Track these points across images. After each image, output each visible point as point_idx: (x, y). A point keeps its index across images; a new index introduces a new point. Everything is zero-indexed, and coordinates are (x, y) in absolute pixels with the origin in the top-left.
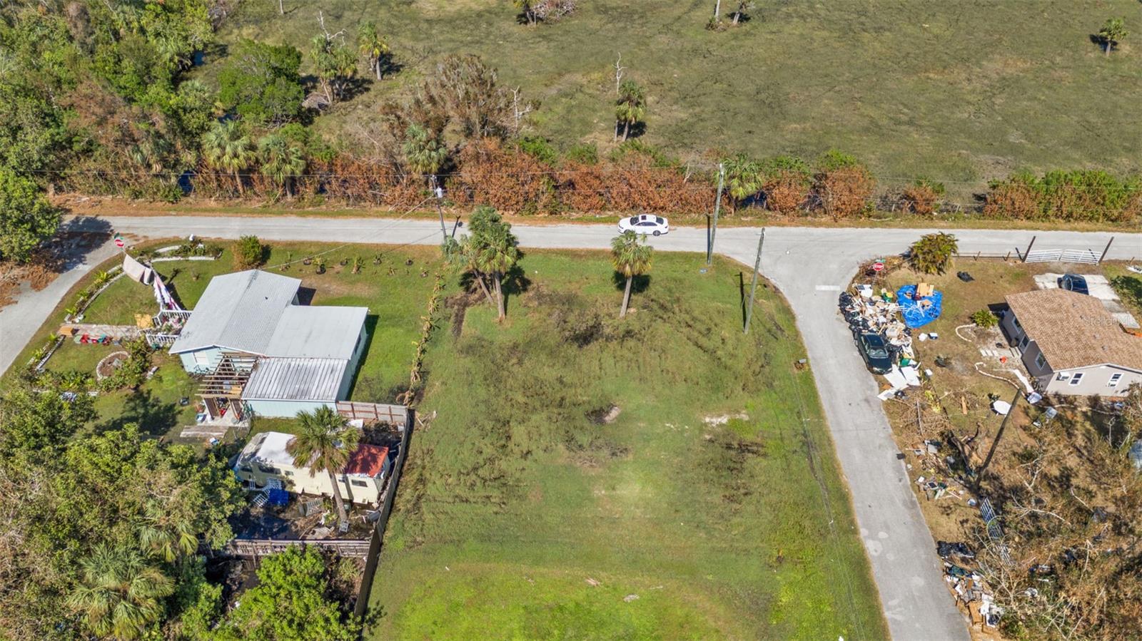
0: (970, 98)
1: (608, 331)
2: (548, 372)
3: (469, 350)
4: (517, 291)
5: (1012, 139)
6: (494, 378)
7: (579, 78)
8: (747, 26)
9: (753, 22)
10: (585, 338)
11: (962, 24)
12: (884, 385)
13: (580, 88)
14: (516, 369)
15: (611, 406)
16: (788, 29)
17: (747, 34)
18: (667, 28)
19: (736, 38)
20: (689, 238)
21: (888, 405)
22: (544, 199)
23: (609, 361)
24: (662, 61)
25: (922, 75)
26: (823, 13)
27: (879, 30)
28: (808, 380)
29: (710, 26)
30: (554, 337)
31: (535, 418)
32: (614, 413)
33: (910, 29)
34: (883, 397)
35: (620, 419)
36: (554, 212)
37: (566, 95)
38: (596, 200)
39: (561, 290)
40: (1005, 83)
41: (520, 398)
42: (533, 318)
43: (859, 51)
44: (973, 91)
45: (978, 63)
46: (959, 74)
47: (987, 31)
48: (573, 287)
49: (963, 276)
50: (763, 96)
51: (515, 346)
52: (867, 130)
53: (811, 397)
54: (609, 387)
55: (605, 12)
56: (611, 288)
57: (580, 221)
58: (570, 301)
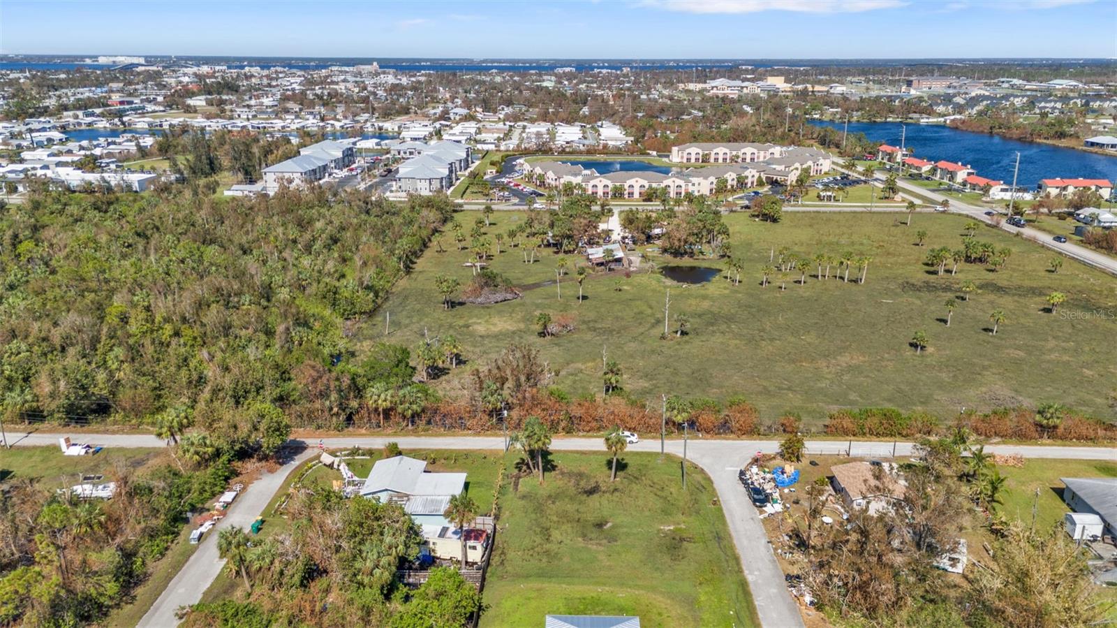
0: (829, 376)
1: (603, 489)
2: (570, 507)
3: (524, 497)
4: (549, 470)
5: (851, 398)
6: (539, 509)
7: (579, 365)
8: (686, 338)
9: (690, 336)
10: (591, 492)
11: (826, 337)
12: (761, 512)
13: (581, 371)
14: (551, 506)
15: (607, 522)
16: (713, 339)
17: (686, 342)
18: (634, 339)
19: (679, 344)
20: (650, 445)
21: (765, 521)
22: (563, 424)
23: (605, 502)
24: (631, 356)
25: (798, 364)
26: (736, 330)
27: (772, 340)
28: (721, 510)
29: (663, 337)
30: (572, 491)
31: (564, 527)
32: (609, 525)
33: (793, 339)
34: (762, 517)
35: (613, 527)
36: (569, 431)
37: (572, 375)
38: (594, 424)
39: (575, 471)
40: (850, 368)
41: (555, 519)
42: (560, 483)
43: (759, 351)
44: (830, 373)
45: (834, 358)
46: (822, 364)
47: (842, 341)
48: (582, 469)
49: (812, 463)
50: (696, 375)
51: (550, 497)
52: (761, 393)
53: (721, 517)
54: (605, 513)
55: (595, 330)
56: (605, 469)
57: (584, 436)
58: (580, 475)
